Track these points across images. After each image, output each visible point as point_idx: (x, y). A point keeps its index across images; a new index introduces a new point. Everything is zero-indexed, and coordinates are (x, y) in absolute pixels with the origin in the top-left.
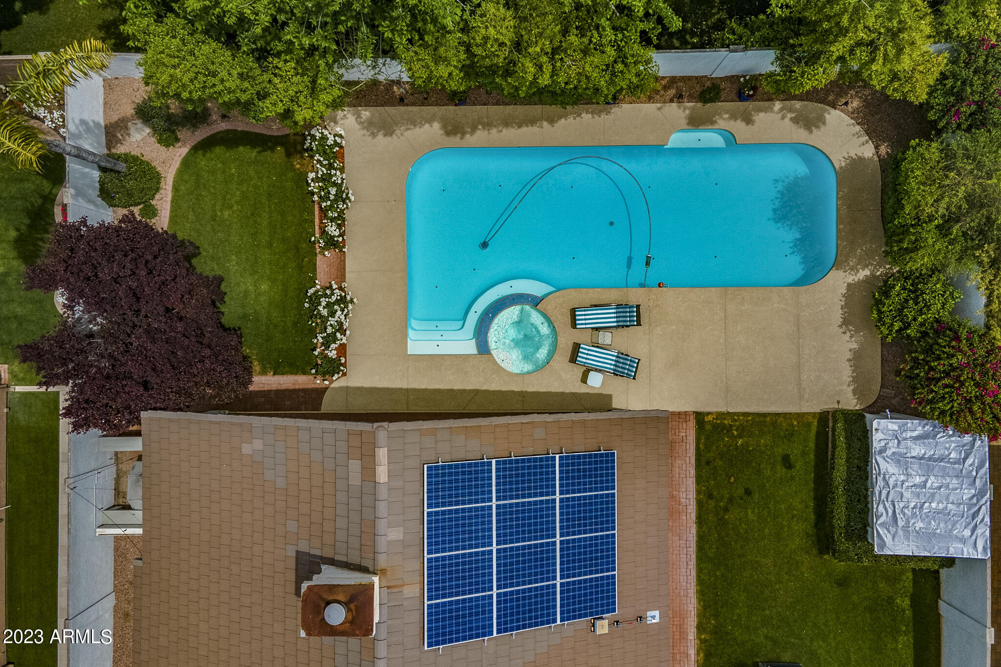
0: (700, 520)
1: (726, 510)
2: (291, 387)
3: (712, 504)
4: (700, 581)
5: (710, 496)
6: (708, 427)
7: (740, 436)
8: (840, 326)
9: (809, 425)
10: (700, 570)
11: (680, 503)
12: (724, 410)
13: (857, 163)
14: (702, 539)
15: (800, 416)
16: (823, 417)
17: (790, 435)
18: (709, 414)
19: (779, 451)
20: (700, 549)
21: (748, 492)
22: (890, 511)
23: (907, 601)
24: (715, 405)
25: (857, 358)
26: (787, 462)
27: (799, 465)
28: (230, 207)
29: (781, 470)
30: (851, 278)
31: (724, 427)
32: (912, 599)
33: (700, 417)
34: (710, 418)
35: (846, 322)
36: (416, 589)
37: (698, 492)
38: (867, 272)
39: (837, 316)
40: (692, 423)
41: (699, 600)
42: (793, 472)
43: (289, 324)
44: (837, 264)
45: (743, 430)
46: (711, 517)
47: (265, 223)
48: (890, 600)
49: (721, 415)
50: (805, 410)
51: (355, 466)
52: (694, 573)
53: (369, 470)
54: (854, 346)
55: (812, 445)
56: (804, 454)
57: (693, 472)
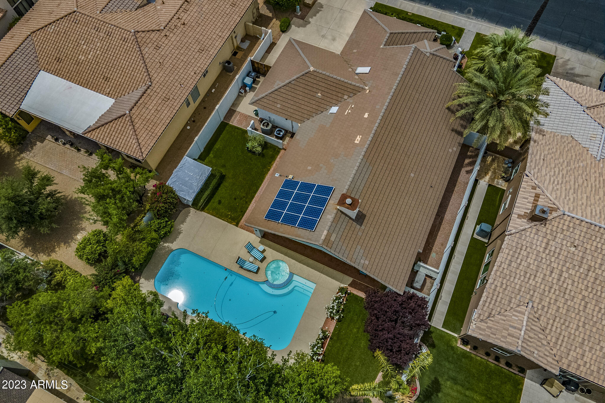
0: (253, 197)
1: (244, 197)
2: (360, 292)
3: (247, 200)
4: (262, 182)
5: (246, 202)
6: (236, 221)
7: (229, 215)
9: (207, 210)
10: (261, 184)
11: (256, 204)
12: (229, 224)
13: (147, 279)
14: (255, 192)
15: (209, 213)
16: (202, 210)
17: (214, 209)
18: (234, 225)
19: (220, 206)
20: (257, 190)
21: (235, 199)
23: (210, 155)
24: (231, 227)
25: (183, 222)
26: (220, 202)
27: (217, 200)
28: (355, 365)
29: (223, 201)
30: (170, 245)
31: (231, 219)
33: (237, 225)
34: (234, 223)
35: (180, 233)
36: (330, 201)
37: (249, 205)
38: (165, 244)
39: (181, 236)
40: (240, 224)
41: (265, 177)
42: (219, 199)
43: (352, 313)
44: (172, 251)
45: (227, 216)
46: (249, 197)
47: (345, 353)
48: (214, 157)
49: (231, 223)
50: (206, 214)
51: (333, 239)
52: (263, 184)
53: (329, 235)
54: (181, 225)
55: (210, 204)
56: (213, 203)
57: (247, 211)
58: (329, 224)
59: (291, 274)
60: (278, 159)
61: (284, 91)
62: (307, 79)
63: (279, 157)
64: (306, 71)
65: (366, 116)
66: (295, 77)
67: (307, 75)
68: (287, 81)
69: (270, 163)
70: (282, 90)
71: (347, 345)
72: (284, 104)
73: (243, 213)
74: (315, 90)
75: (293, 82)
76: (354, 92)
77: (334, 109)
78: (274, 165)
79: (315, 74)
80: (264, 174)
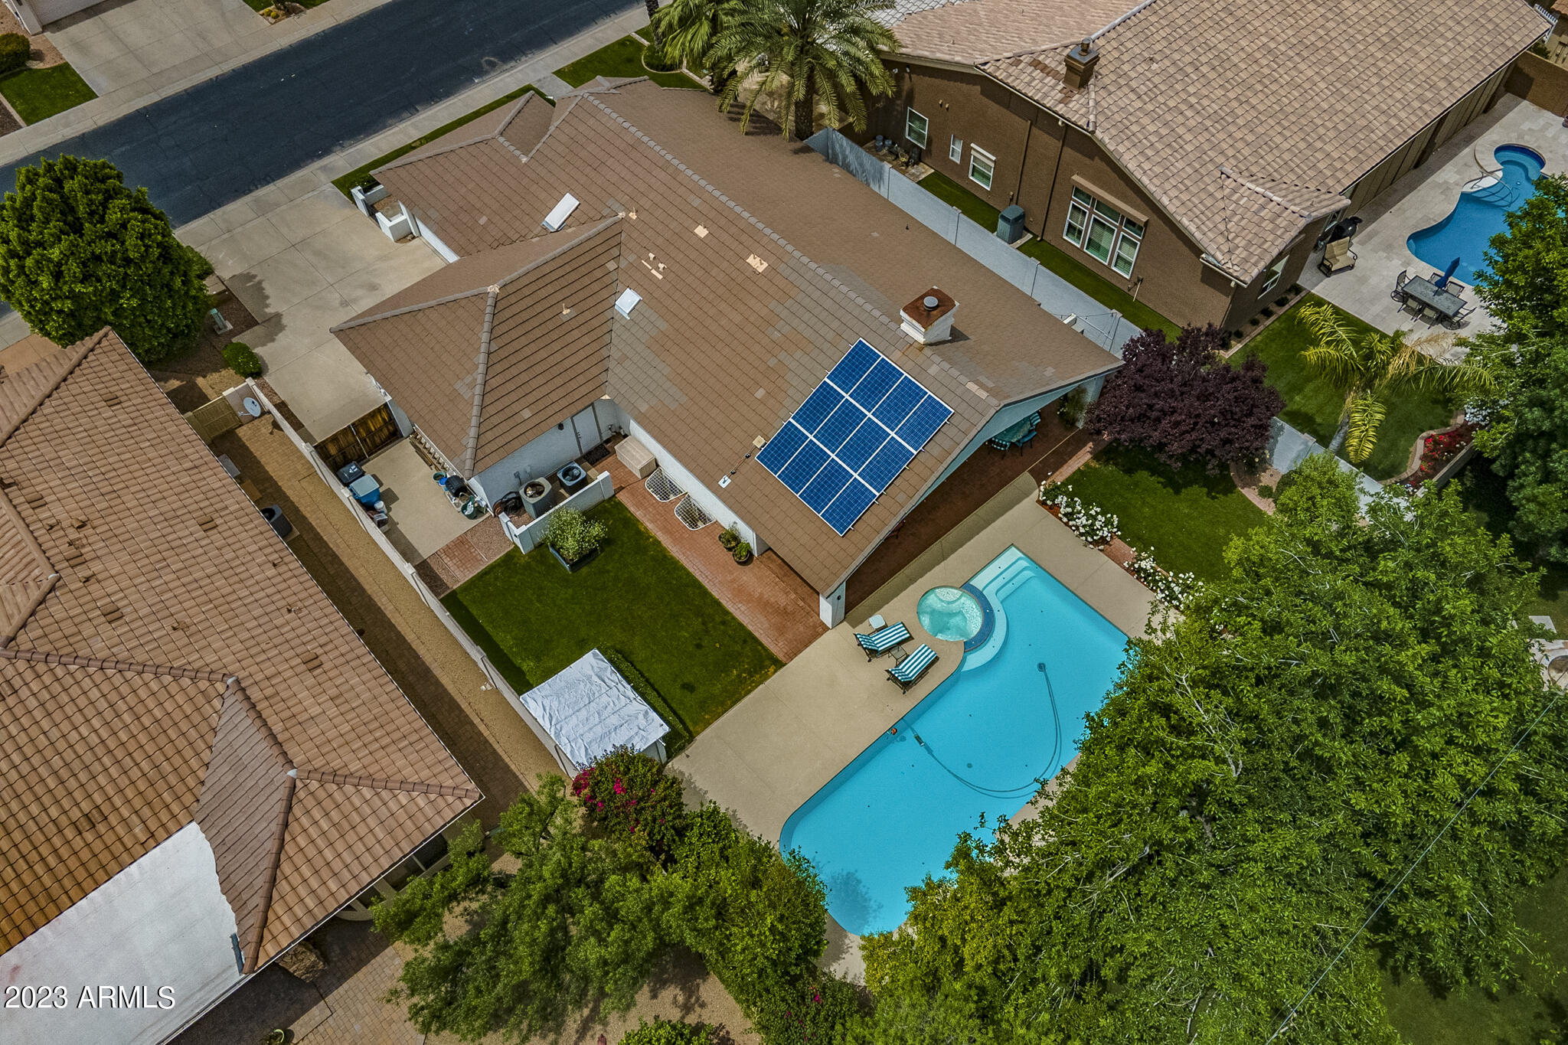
0: (717, 603)
1: (704, 623)
3: (718, 619)
4: (682, 569)
5: (724, 623)
6: (767, 663)
7: (739, 676)
8: (735, 811)
9: (696, 724)
10: (688, 574)
11: (740, 602)
12: (767, 682)
14: (705, 593)
15: (708, 724)
16: (691, 734)
17: (703, 706)
18: (775, 672)
19: (700, 690)
20: (700, 586)
21: (699, 646)
22: (607, 680)
23: (525, 668)
24: (776, 681)
26: (688, 687)
27: (678, 693)
29: (689, 678)
31: (756, 672)
32: (523, 673)
33: (779, 664)
34: (771, 670)
36: (894, 357)
37: (734, 618)
40: (781, 657)
41: (672, 558)
42: (678, 685)
45: (740, 681)
46: (711, 611)
48: (538, 658)
49: (766, 677)
50: (708, 730)
52: (691, 570)
55: (680, 712)
56: (681, 704)
57: (750, 628)
59: (967, 587)
60: (638, 514)
61: (499, 380)
62: (507, 313)
63: (632, 509)
64: (490, 302)
65: (701, 232)
66: (485, 337)
67: (500, 306)
68: (482, 358)
69: (639, 532)
70: (494, 383)
72: (531, 398)
73: (749, 638)
74: (548, 314)
75: (494, 347)
76: (613, 242)
77: (627, 301)
78: (650, 526)
79: (511, 289)
80: (665, 556)
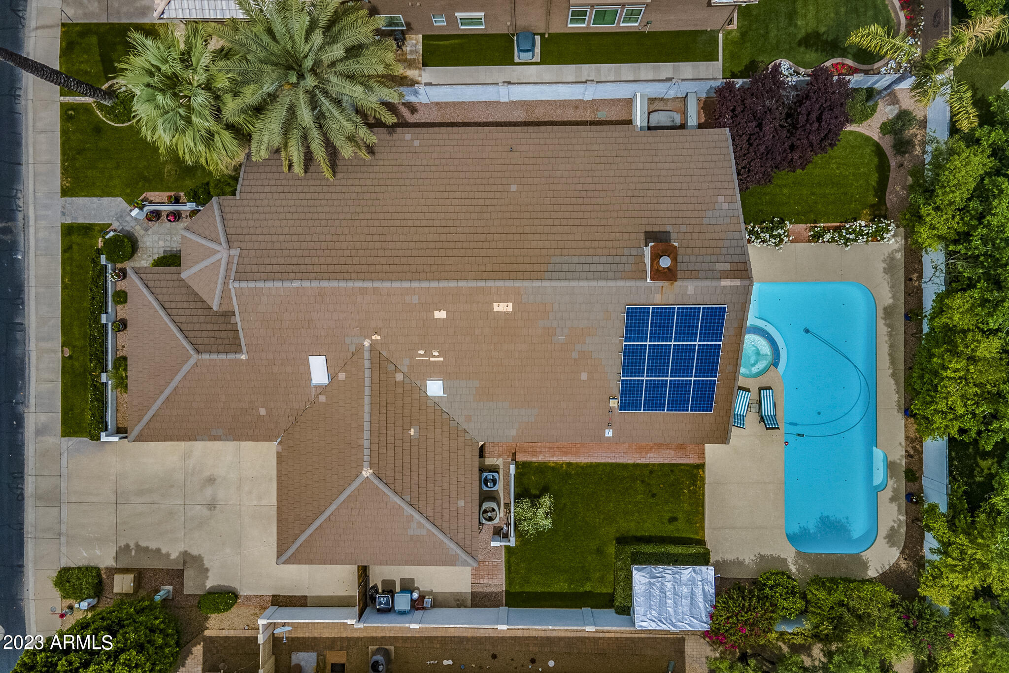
0: (636, 466)
1: (643, 482)
3: (647, 473)
4: (598, 465)
5: (652, 472)
6: (695, 471)
7: (689, 491)
8: (759, 554)
9: (697, 534)
10: (605, 464)
11: (647, 453)
12: (706, 481)
13: (864, 565)
14: (625, 466)
15: (703, 528)
16: (701, 542)
17: (689, 521)
18: (704, 472)
19: (680, 515)
21: (654, 496)
22: (658, 575)
23: (588, 589)
24: (709, 475)
25: (740, 563)
26: (673, 520)
27: (671, 527)
29: (668, 516)
30: (790, 561)
31: (695, 481)
32: (590, 592)
33: (702, 466)
34: (701, 473)
35: (762, 557)
36: (658, 302)
37: (654, 465)
38: (794, 570)
39: (766, 552)
40: (698, 462)
41: (586, 464)
42: (667, 524)
43: (760, 208)
44: (798, 553)
45: (693, 493)
46: (639, 472)
47: (827, 191)
48: (588, 579)
49: (703, 479)
50: (706, 531)
51: (727, 267)
52: (603, 461)
53: (725, 275)
54: (747, 562)
55: (684, 535)
56: (678, 530)
57: (666, 461)
58: (708, 283)
60: (540, 459)
61: (430, 507)
62: (390, 473)
63: (534, 459)
64: (376, 482)
65: (441, 315)
66: (397, 500)
67: (383, 476)
68: (409, 510)
69: (553, 468)
70: (430, 513)
71: (813, 194)
72: (454, 494)
73: (673, 467)
74: (407, 446)
75: (408, 498)
76: (383, 364)
77: (435, 388)
78: (555, 459)
79: (375, 460)
80: (582, 468)
